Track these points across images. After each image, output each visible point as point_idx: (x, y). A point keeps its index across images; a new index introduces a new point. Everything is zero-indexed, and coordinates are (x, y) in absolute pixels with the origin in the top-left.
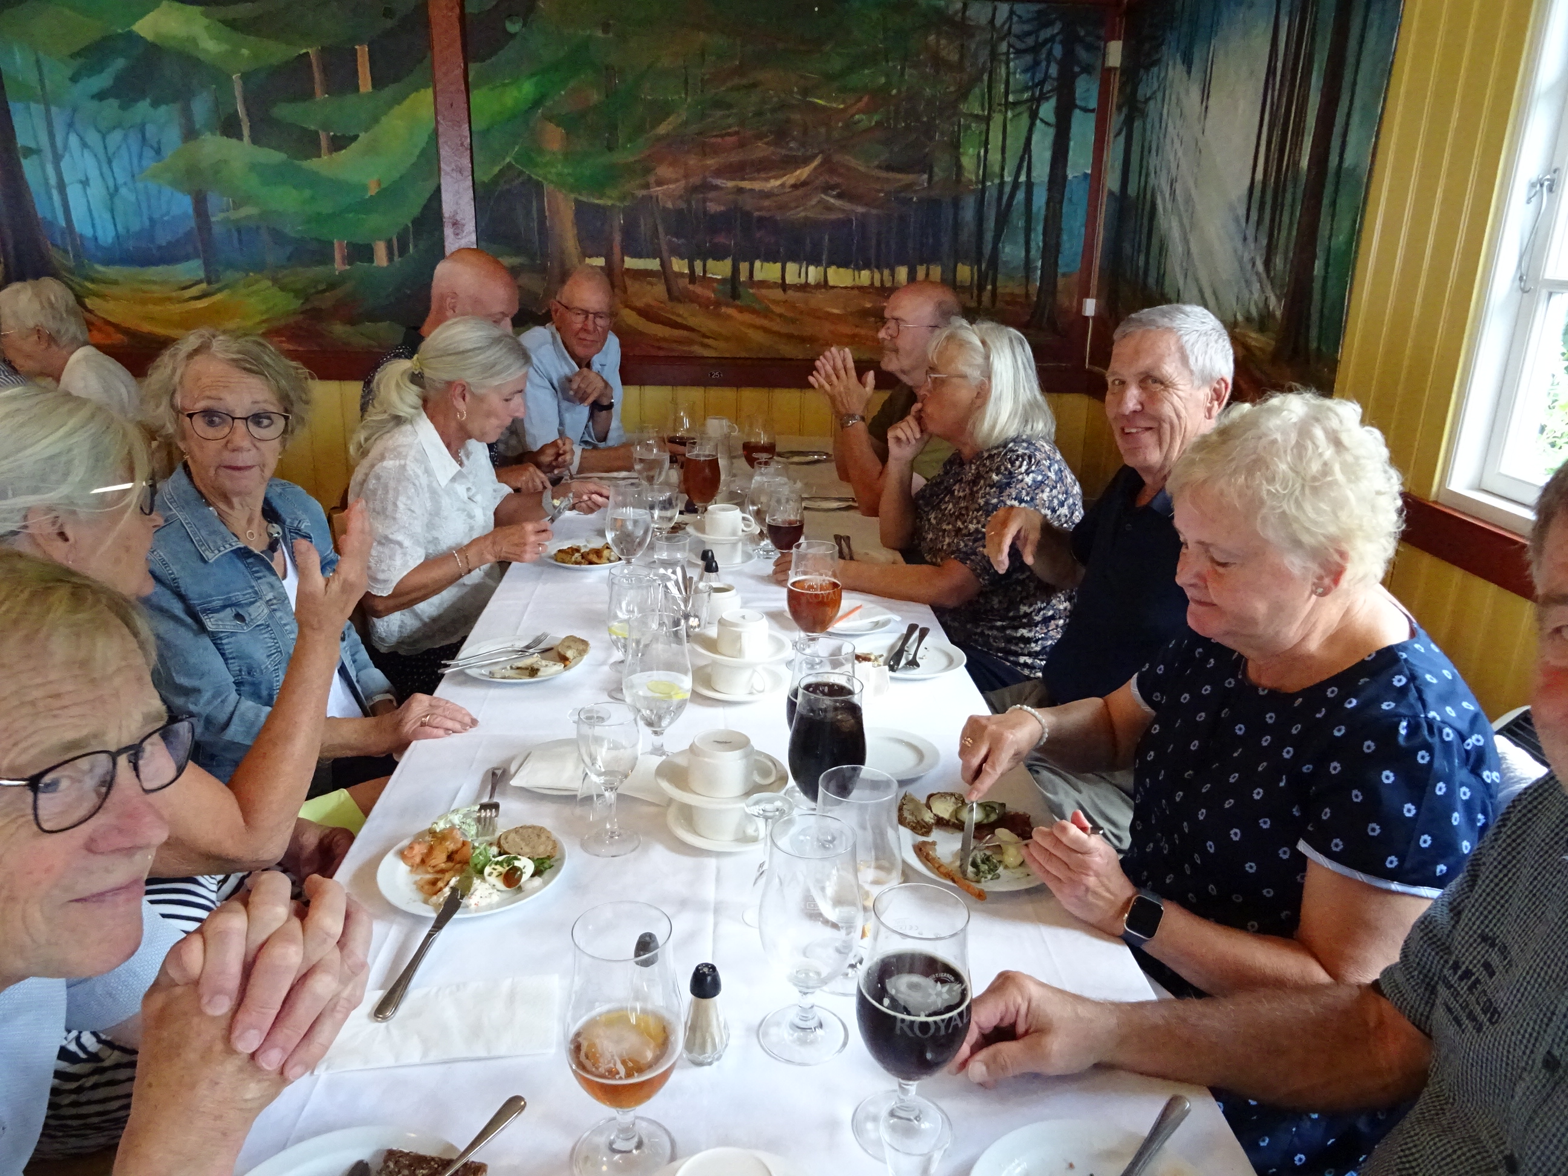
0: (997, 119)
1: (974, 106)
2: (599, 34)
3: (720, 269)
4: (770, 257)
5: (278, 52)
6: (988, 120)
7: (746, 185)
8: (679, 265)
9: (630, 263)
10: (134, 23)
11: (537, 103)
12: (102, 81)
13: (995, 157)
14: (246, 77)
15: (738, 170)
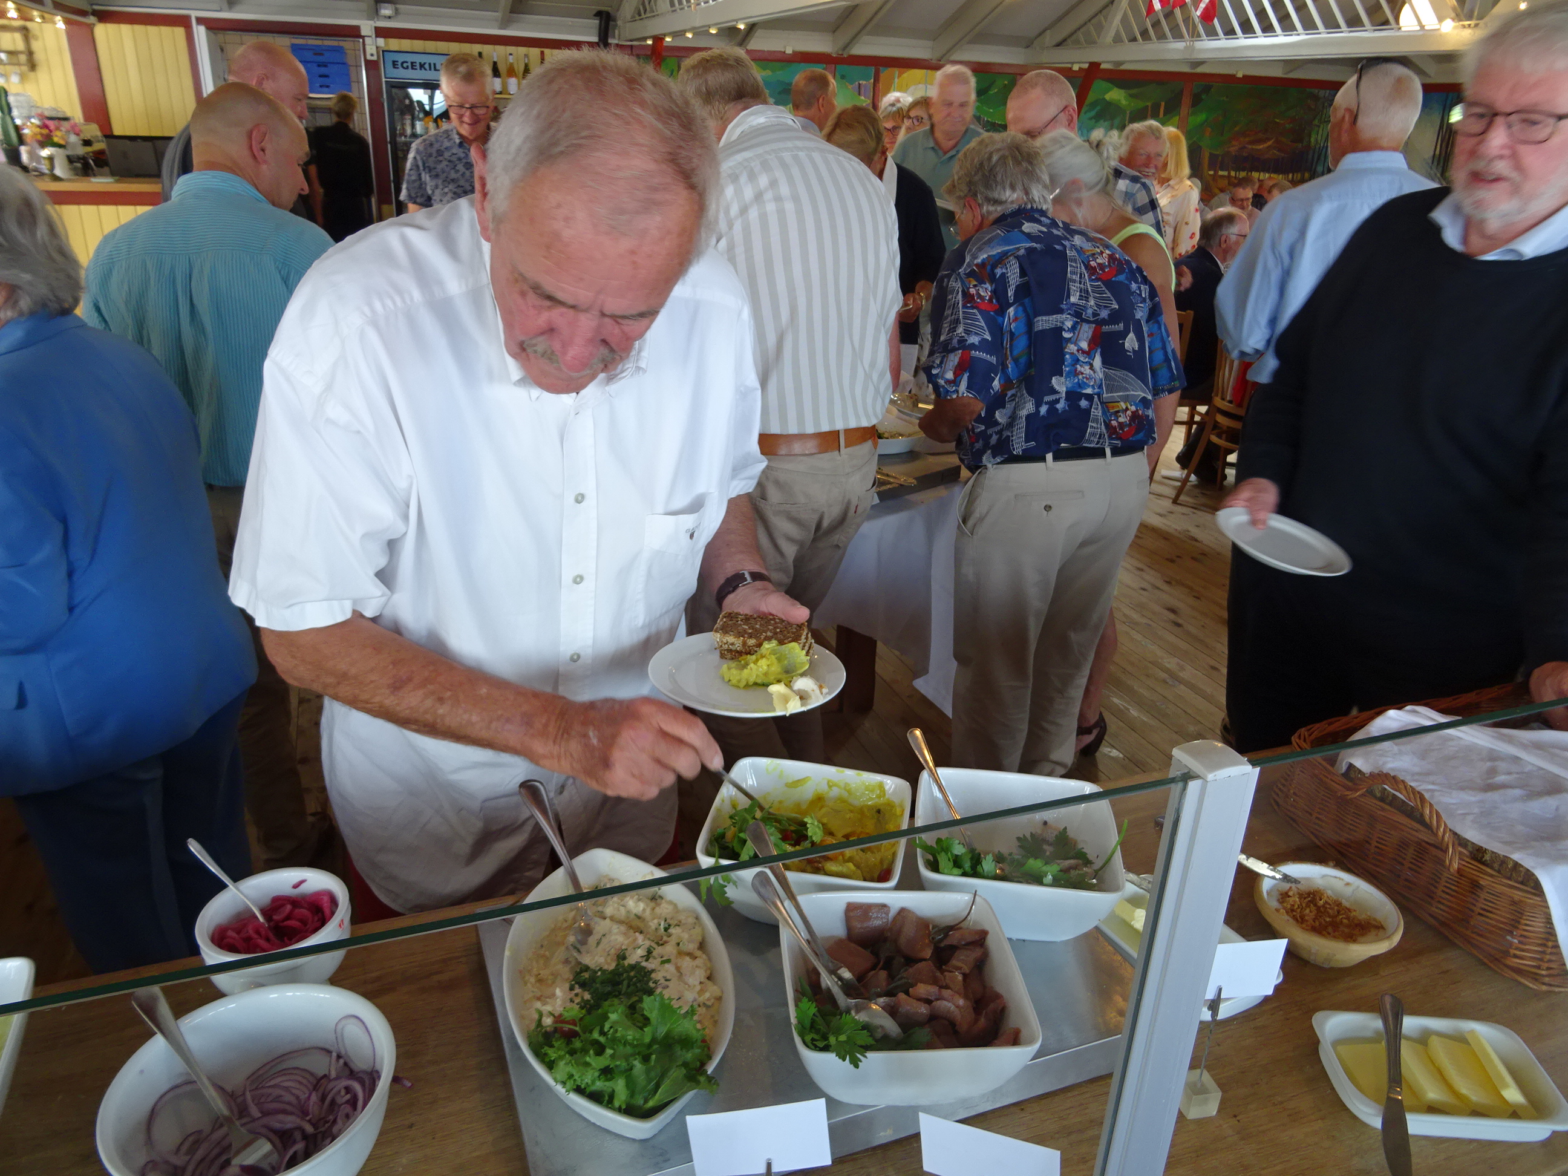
0: (1322, 126)
1: (1316, 122)
2: (1225, 98)
3: (1243, 174)
4: (1257, 170)
5: (1141, 104)
6: (1319, 126)
7: (1254, 147)
8: (1233, 173)
9: (1221, 173)
10: (1105, 94)
11: (1206, 121)
12: (1093, 113)
13: (1319, 138)
14: (1130, 113)
15: (1251, 143)
